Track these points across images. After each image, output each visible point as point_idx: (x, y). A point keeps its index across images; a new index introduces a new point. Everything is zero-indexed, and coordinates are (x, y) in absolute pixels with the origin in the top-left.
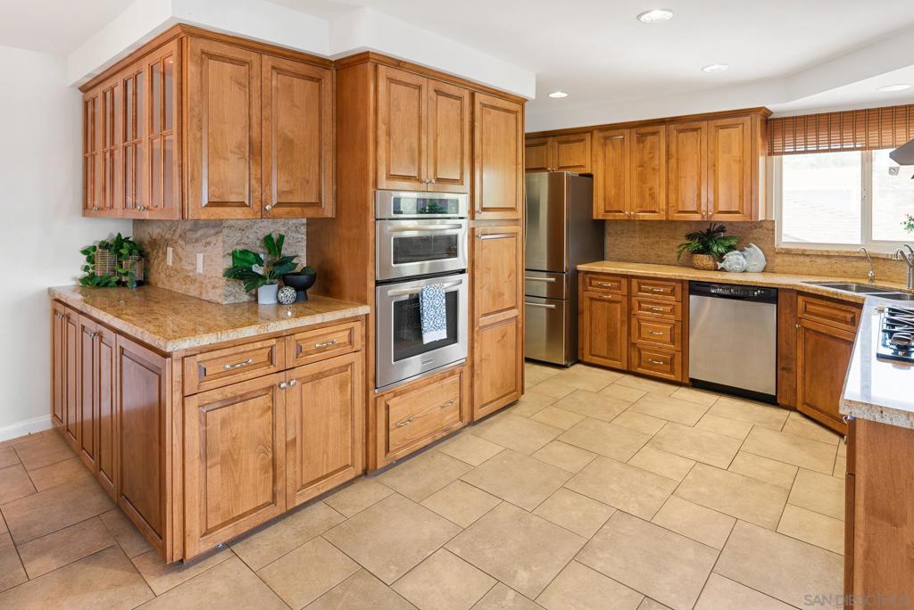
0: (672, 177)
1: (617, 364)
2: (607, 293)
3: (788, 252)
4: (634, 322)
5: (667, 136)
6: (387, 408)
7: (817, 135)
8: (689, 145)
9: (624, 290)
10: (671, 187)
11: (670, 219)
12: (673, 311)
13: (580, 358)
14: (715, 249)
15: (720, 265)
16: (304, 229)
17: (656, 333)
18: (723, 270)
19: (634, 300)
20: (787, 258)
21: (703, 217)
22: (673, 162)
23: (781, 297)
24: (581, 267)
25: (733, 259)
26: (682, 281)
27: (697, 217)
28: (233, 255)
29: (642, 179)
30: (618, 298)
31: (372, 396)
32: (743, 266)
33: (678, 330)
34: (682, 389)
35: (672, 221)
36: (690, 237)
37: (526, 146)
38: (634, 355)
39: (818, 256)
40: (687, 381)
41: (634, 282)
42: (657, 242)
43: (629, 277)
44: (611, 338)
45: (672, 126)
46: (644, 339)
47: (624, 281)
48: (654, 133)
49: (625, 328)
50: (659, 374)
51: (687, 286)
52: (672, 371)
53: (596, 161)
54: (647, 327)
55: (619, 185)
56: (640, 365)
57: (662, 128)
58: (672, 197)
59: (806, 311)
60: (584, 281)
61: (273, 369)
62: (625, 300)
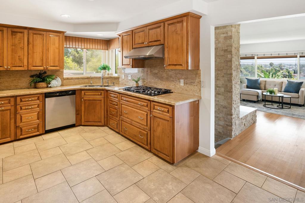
0: (30, 52)
1: (9, 139)
2: (1, 107)
3: (68, 79)
4: (18, 116)
5: (28, 35)
8: (38, 40)
9: (12, 103)
11: (29, 69)
12: (38, 107)
15: (49, 86)
17: (30, 117)
18: (50, 87)
19: (18, 107)
20: (67, 81)
21: (44, 68)
22: (31, 46)
23: (77, 92)
25: (54, 83)
26: (42, 94)
27: (42, 68)
32: (56, 85)
33: (41, 114)
34: (43, 136)
35: (31, 70)
38: (19, 131)
39: (76, 79)
40: (44, 132)
41: (18, 99)
42: (15, 80)
43: (15, 97)
44: (4, 129)
45: (30, 31)
46: (24, 122)
47: (12, 99)
48: (21, 32)
49: (13, 121)
51: (44, 95)
52: (38, 131)
54: (25, 117)
56: (21, 135)
57: (26, 31)
58: (30, 60)
59: (85, 95)
62: (13, 109)
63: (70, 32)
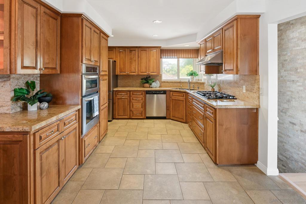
0: (139, 63)
1: (126, 117)
2: (123, 96)
3: (164, 82)
4: (131, 104)
5: (138, 51)
6: (85, 141)
8: (144, 54)
9: (128, 95)
10: (139, 65)
11: (139, 74)
12: (142, 99)
13: (114, 118)
14: (150, 82)
15: (151, 86)
17: (137, 105)
18: (151, 87)
19: (131, 98)
20: (164, 84)
22: (139, 59)
23: (167, 92)
24: (115, 89)
25: (154, 84)
26: (144, 91)
27: (146, 74)
29: (131, 63)
30: (127, 97)
32: (155, 86)
33: (143, 104)
34: (144, 120)
36: (142, 79)
37: (108, 50)
38: (131, 113)
39: (170, 82)
40: (146, 118)
41: (131, 92)
43: (130, 91)
44: (124, 110)
45: (139, 49)
46: (134, 108)
47: (128, 92)
48: (134, 50)
49: (129, 106)
50: (138, 117)
52: (142, 116)
53: (117, 57)
54: (135, 105)
55: (124, 64)
56: (133, 116)
57: (137, 49)
58: (139, 68)
59: (172, 95)
60: (115, 93)
62: (129, 98)
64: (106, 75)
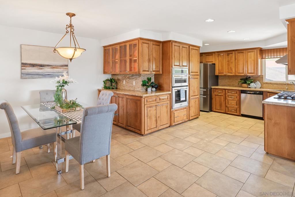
0: (236, 64)
1: (222, 111)
2: (219, 94)
3: (267, 83)
4: (227, 100)
5: (235, 54)
6: (174, 113)
7: (274, 54)
8: (241, 56)
9: (224, 93)
10: (236, 67)
12: (237, 98)
13: (212, 110)
14: (248, 82)
15: (249, 86)
16: (154, 76)
17: (232, 103)
18: (250, 87)
19: (227, 95)
20: (267, 85)
21: (244, 74)
22: (236, 61)
24: (212, 87)
25: (252, 85)
26: (239, 90)
27: (243, 74)
28: (143, 81)
29: (228, 65)
30: (222, 95)
31: (171, 110)
32: (255, 86)
33: (238, 102)
35: (236, 75)
36: (241, 79)
38: (227, 109)
40: (240, 115)
41: (227, 91)
42: (233, 81)
43: (225, 89)
44: (221, 105)
45: (236, 52)
46: (229, 105)
47: (224, 90)
48: (232, 53)
49: (224, 102)
50: (233, 113)
51: (240, 91)
52: (237, 113)
53: (216, 60)
54: (230, 102)
55: (222, 66)
56: (228, 111)
57: (234, 52)
58: (236, 69)
60: (213, 90)
61: (156, 102)
62: (224, 95)
63: (264, 47)
64: (198, 75)
